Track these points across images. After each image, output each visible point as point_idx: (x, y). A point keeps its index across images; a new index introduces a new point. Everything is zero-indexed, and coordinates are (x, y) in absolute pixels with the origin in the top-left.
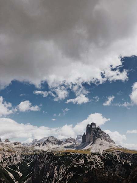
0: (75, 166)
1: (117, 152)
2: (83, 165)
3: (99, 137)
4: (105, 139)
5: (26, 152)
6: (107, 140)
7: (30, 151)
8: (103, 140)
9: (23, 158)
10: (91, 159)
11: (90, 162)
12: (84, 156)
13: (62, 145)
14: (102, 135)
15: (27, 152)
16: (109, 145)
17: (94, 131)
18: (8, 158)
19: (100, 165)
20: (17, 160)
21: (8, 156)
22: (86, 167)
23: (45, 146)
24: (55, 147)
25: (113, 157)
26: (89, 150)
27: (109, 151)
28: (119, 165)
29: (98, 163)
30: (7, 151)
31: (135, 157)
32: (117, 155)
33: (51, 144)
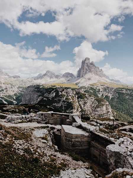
0: (44, 99)
1: (102, 85)
2: (53, 98)
3: (90, 71)
4: (96, 74)
5: (23, 85)
6: (98, 75)
7: (28, 84)
8: (94, 75)
9: (21, 89)
10: (63, 93)
11: (61, 95)
12: (57, 90)
13: (59, 79)
14: (94, 70)
15: (25, 85)
16: (98, 80)
17: (88, 66)
18: (5, 89)
19: (71, 98)
20: (13, 91)
21: (5, 88)
22: (55, 99)
23: (43, 80)
24: (52, 81)
25: (97, 90)
26: (77, 84)
27: (94, 85)
28: (92, 98)
29: (70, 96)
30: (4, 84)
31: (117, 91)
32: (100, 89)
33: (48, 78)
